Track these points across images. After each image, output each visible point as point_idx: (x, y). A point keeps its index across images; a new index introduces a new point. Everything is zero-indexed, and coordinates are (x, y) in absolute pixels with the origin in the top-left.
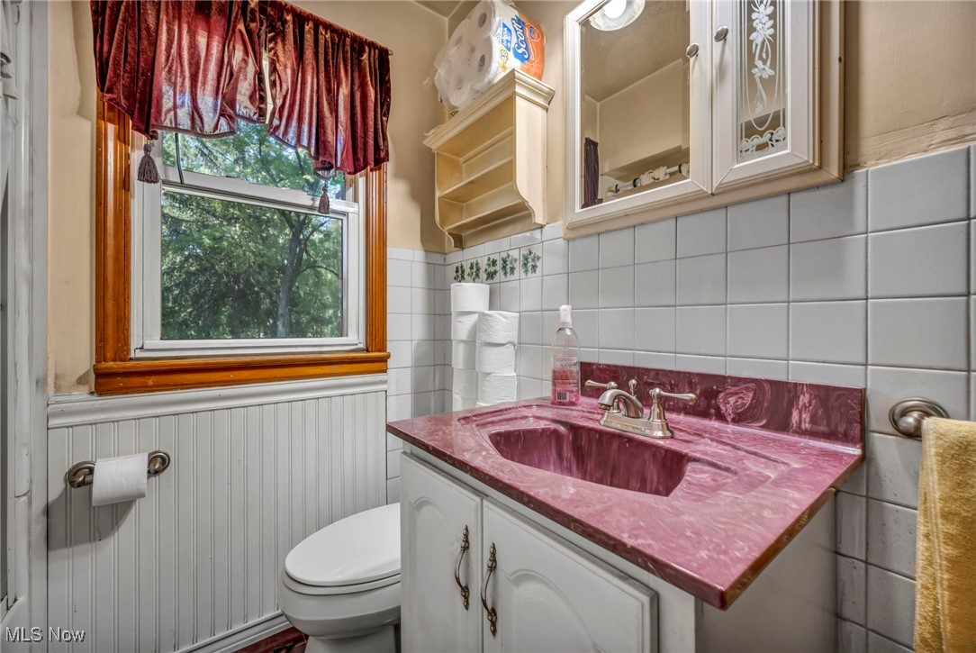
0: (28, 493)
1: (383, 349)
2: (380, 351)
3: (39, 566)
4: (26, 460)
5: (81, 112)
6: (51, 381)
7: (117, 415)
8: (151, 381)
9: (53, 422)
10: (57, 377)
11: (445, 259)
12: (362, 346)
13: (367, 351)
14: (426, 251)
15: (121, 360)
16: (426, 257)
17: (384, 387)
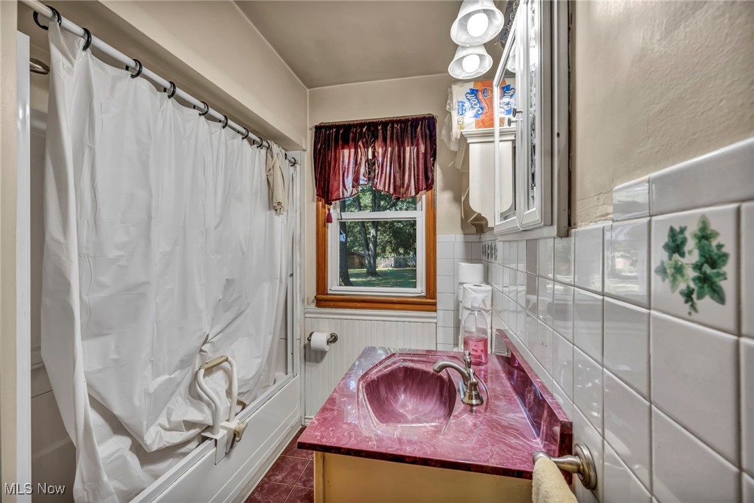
0: (300, 339)
1: (434, 297)
2: (432, 298)
3: (303, 366)
4: (299, 328)
5: (313, 200)
6: (306, 300)
7: (322, 316)
8: (332, 304)
9: (307, 315)
10: (308, 299)
11: (480, 238)
12: (424, 294)
13: (425, 297)
14: (465, 234)
15: (324, 295)
16: (465, 238)
17: (435, 321)
